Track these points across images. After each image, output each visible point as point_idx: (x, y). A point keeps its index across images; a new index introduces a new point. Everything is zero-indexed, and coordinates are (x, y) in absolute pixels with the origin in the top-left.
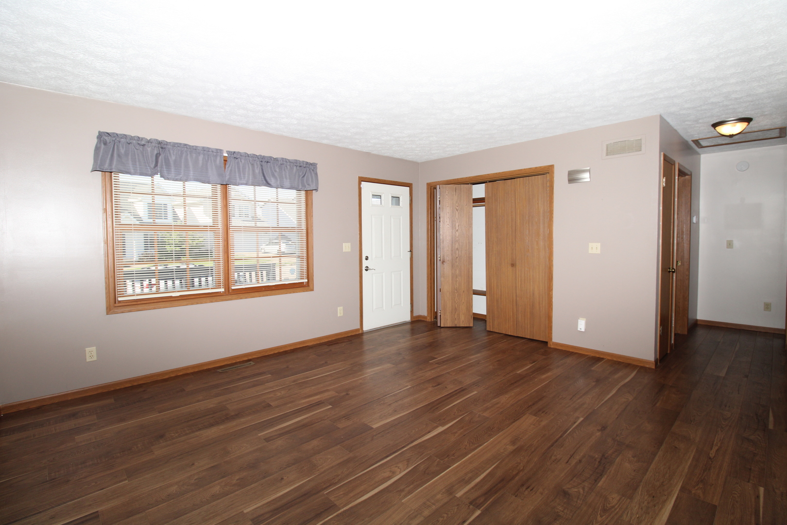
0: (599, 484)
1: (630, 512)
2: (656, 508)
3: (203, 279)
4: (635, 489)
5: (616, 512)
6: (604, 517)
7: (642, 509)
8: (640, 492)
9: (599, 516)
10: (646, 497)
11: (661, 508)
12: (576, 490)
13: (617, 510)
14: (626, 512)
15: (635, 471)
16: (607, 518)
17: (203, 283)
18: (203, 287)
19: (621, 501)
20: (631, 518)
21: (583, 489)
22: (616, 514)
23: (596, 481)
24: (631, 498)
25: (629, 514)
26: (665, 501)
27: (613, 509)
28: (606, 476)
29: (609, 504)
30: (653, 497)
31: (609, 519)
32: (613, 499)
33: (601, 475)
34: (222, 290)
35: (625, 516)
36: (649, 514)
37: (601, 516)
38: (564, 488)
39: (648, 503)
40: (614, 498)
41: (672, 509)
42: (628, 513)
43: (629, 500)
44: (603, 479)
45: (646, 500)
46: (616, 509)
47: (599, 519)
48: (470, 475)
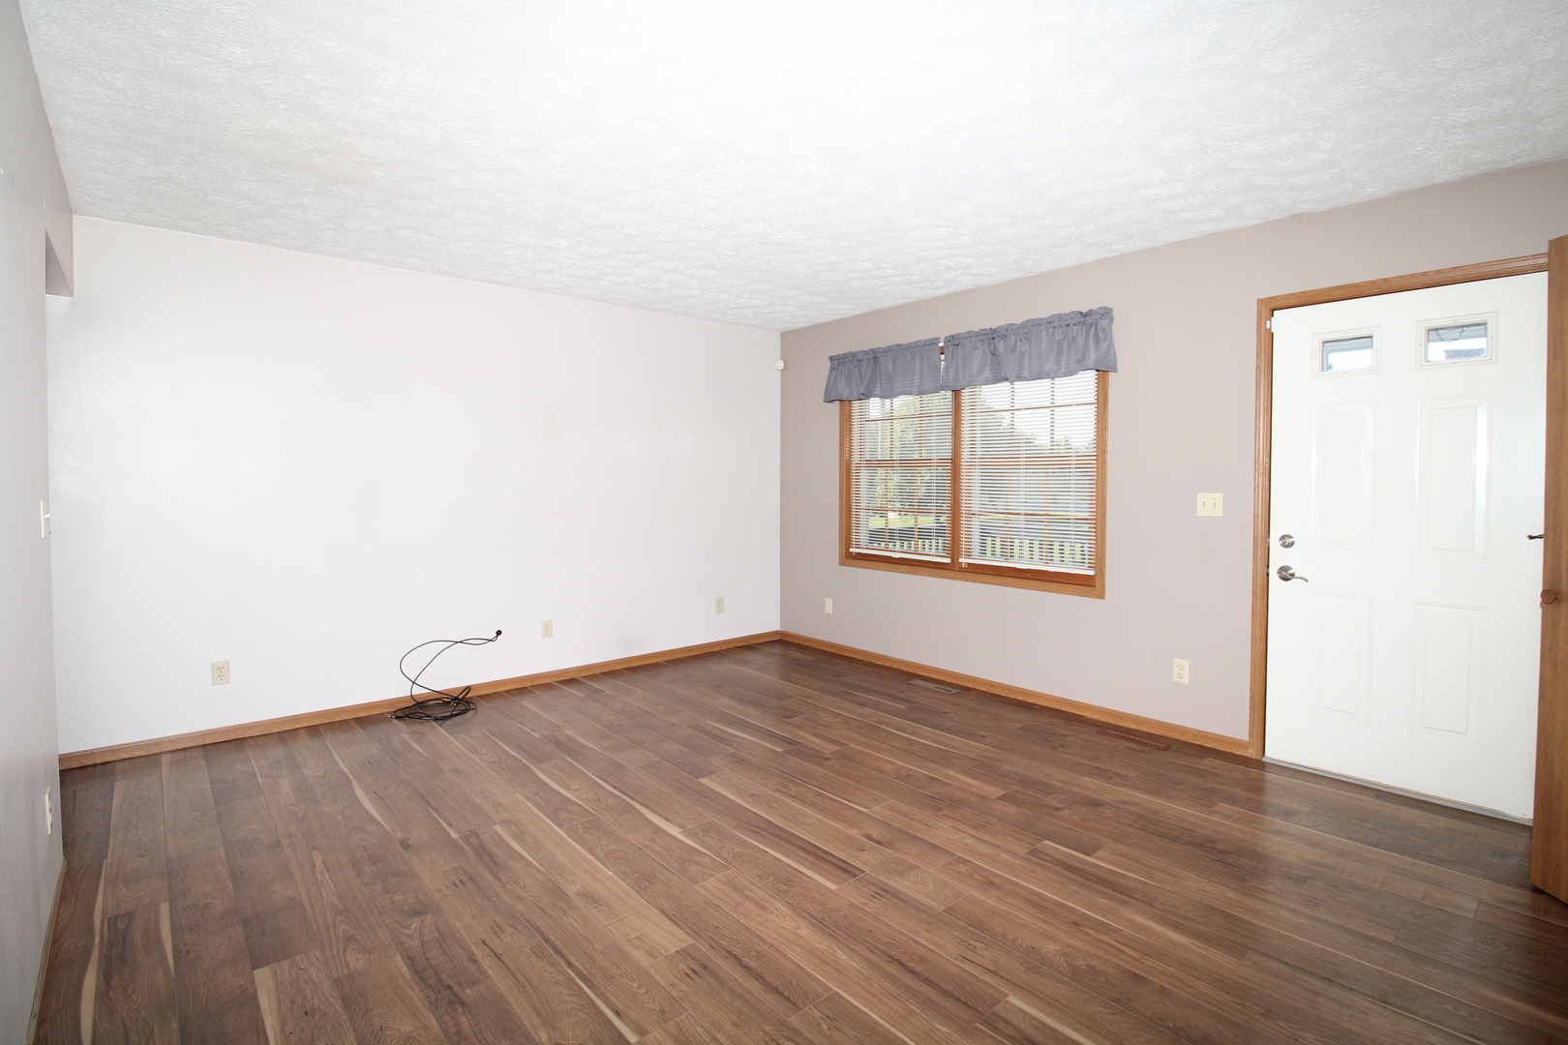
0: (399, 958)
1: (317, 963)
2: (288, 1001)
3: (934, 541)
4: (345, 1001)
5: (334, 949)
6: (341, 933)
7: (307, 982)
8: (332, 1000)
9: (348, 928)
10: (316, 1002)
11: (279, 1008)
12: (414, 926)
13: (335, 952)
14: (321, 959)
15: (381, 1028)
16: (336, 935)
17: (940, 548)
18: (927, 551)
19: (344, 964)
20: (309, 960)
21: (409, 936)
22: (331, 947)
23: (410, 960)
24: (337, 982)
25: (315, 960)
26: (283, 1022)
27: (341, 948)
28: (408, 976)
29: (353, 949)
30: (306, 1014)
31: (333, 936)
32: (357, 959)
33: (416, 972)
34: (948, 561)
35: (318, 954)
36: (291, 984)
37: (344, 931)
38: (430, 916)
39: (305, 997)
40: (356, 961)
41: (263, 1022)
42: (319, 961)
43: (336, 976)
44: (404, 969)
45: (312, 998)
46: (338, 950)
47: (343, 926)
48: (530, 840)
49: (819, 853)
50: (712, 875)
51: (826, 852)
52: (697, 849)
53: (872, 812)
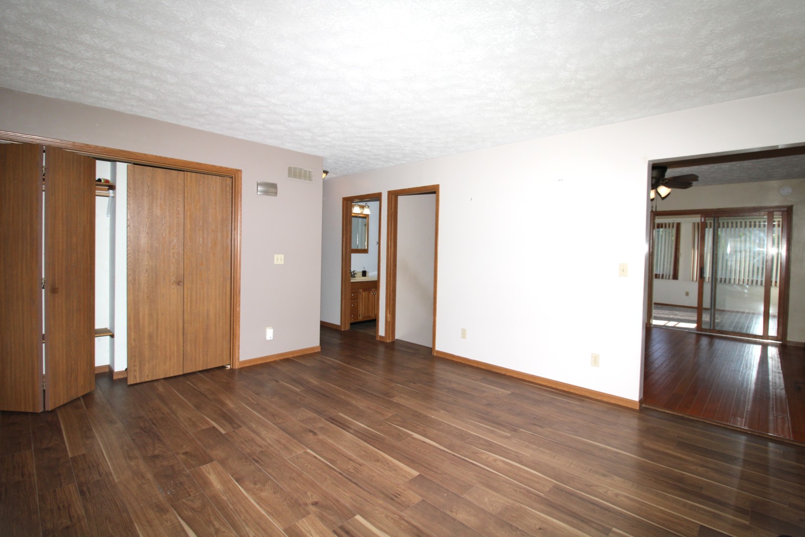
49: (343, 426)
50: (391, 417)
51: (339, 427)
52: (401, 427)
53: (305, 449)
